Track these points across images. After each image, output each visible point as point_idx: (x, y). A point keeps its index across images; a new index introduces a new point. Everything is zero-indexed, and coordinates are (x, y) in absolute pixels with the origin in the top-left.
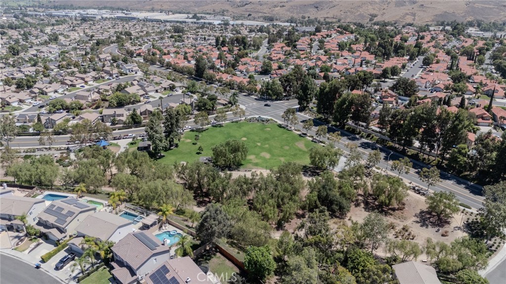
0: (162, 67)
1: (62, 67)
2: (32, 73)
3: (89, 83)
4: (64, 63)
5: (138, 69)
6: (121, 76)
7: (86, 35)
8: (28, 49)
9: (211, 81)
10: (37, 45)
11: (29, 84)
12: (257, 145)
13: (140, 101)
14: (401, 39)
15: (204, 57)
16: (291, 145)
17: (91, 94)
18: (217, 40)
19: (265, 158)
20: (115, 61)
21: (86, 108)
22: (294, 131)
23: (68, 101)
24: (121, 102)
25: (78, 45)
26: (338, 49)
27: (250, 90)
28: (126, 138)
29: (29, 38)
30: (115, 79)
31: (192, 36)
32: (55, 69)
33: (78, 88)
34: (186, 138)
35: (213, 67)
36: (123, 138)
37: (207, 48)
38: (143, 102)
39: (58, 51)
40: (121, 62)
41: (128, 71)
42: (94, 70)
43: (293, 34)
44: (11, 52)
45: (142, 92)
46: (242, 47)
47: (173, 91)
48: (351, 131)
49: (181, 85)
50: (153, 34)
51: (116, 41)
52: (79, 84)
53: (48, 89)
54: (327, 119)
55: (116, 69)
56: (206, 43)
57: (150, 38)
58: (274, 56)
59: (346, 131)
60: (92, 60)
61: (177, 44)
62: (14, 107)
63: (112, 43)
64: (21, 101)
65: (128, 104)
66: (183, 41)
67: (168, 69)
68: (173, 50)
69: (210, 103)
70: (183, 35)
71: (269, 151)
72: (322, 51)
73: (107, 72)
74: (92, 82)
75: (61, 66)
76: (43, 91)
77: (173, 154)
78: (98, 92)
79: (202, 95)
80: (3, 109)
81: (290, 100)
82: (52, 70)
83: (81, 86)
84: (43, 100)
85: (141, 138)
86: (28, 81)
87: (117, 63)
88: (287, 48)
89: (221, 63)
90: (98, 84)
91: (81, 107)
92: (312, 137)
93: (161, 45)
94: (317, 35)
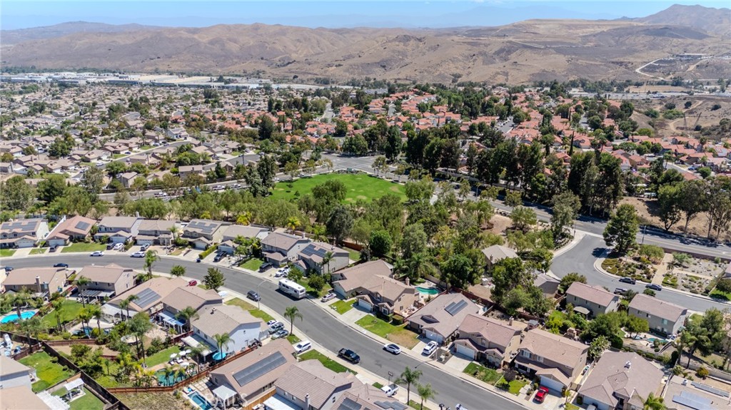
3: (134, 149)
4: (87, 131)
5: (187, 134)
6: (168, 142)
10: (21, 116)
11: (64, 151)
12: (352, 191)
13: (210, 162)
14: (490, 100)
16: (385, 189)
18: (270, 103)
20: (149, 128)
22: (385, 179)
25: (81, 114)
26: (418, 110)
27: (331, 147)
30: (162, 146)
31: (230, 101)
34: (278, 187)
39: (55, 122)
40: (161, 129)
41: (174, 137)
43: (361, 96)
45: (209, 153)
46: (302, 111)
47: (243, 152)
48: (441, 177)
49: (251, 145)
50: (176, 101)
51: (131, 109)
52: (123, 150)
53: (91, 156)
55: (161, 134)
57: (177, 105)
58: (345, 119)
59: (437, 176)
60: (121, 127)
63: (129, 111)
64: (64, 168)
66: (223, 106)
72: (399, 114)
73: (151, 138)
74: (137, 149)
76: (84, 157)
78: (154, 157)
81: (375, 156)
83: (126, 153)
84: (89, 166)
86: (64, 148)
90: (145, 151)
94: (391, 97)
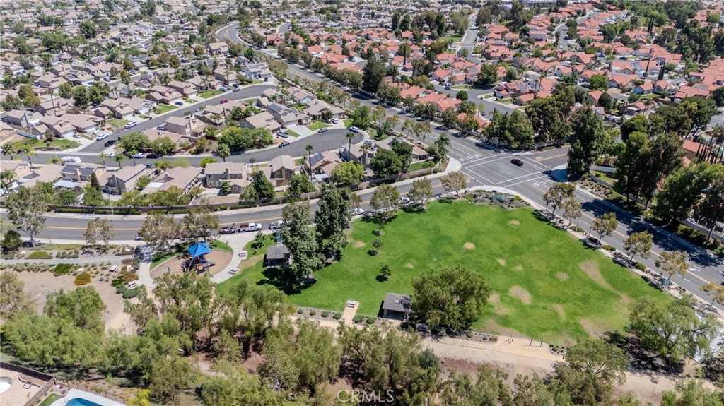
0: (308, 68)
1: (153, 64)
2: (106, 74)
3: (191, 97)
4: (156, 57)
5: (270, 72)
6: (241, 84)
7: (195, 5)
8: (109, 28)
9: (390, 100)
10: (124, 21)
11: (95, 98)
12: (499, 265)
13: (271, 143)
14: (707, 21)
15: (375, 50)
16: (570, 268)
17: (189, 123)
18: (395, 19)
19: (519, 301)
20: (234, 54)
21: (179, 151)
22: (569, 230)
23: (152, 136)
24: (239, 145)
25: (182, 23)
26: (602, 38)
27: (467, 126)
28: (244, 231)
29: (114, 7)
30: (231, 91)
31: (352, 9)
32: (141, 66)
33: (173, 107)
34: (356, 237)
35: (392, 73)
36: (239, 231)
37: (379, 32)
38: (276, 143)
39: (151, 31)
40: (243, 58)
41: (253, 76)
42: (200, 73)
43: (520, 10)
44: (83, 33)
45: (275, 125)
46: (435, 32)
47: (327, 122)
48: (693, 239)
49: (341, 111)
50: (292, 6)
51: (237, 17)
52: (173, 99)
53: (125, 109)
54: (634, 203)
55: (234, 72)
56: (374, 23)
57: (288, 13)
58: (493, 51)
59: (681, 236)
60: (198, 52)
61: (330, 24)
62: (66, 141)
63: (231, 19)
64: (79, 130)
65: (252, 147)
66: (339, 19)
67: (317, 72)
68: (325, 34)
69: (398, 159)
70: (339, 7)
71: (528, 284)
72: (573, 42)
73: (219, 78)
74: (195, 95)
75: (150, 63)
76: (114, 111)
77: (332, 277)
78: (202, 119)
79: (378, 133)
80: (48, 145)
81: (544, 151)
82: (137, 69)
83: (176, 104)
84: (115, 129)
85: (271, 232)
86: (95, 93)
87: (236, 58)
88: (510, 35)
89: (404, 64)
90: (204, 100)
91: (172, 149)
92: (613, 250)
93: (306, 25)
94: (561, 12)
